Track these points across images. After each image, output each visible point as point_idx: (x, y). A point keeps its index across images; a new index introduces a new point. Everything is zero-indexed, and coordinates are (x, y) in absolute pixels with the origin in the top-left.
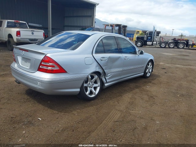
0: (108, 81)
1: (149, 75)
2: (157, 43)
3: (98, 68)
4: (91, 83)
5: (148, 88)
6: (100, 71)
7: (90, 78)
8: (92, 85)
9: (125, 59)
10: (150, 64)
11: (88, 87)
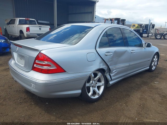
0: (113, 78)
1: (154, 69)
2: (152, 35)
3: (102, 64)
4: (94, 82)
5: (156, 84)
6: (104, 68)
7: (93, 76)
8: (95, 84)
9: (132, 53)
10: (155, 57)
11: (91, 87)
